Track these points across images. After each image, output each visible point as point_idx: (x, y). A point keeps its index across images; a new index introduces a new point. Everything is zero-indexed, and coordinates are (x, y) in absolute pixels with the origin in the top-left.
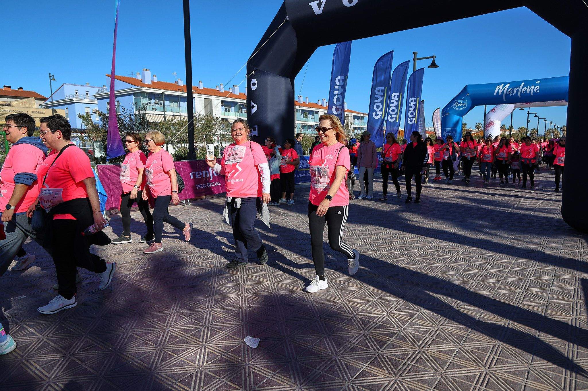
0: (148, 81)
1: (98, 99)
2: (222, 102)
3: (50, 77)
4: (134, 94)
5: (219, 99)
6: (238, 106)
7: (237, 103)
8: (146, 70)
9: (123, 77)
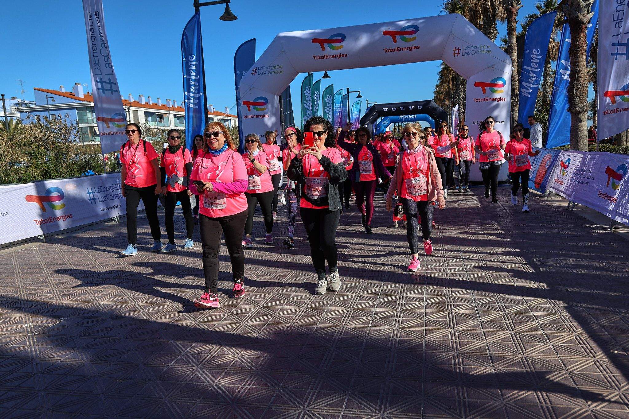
0: (81, 96)
1: (21, 112)
2: (145, 112)
3: (47, 98)
4: (76, 108)
5: (142, 110)
6: (154, 116)
7: (154, 113)
8: (79, 84)
9: (49, 90)
